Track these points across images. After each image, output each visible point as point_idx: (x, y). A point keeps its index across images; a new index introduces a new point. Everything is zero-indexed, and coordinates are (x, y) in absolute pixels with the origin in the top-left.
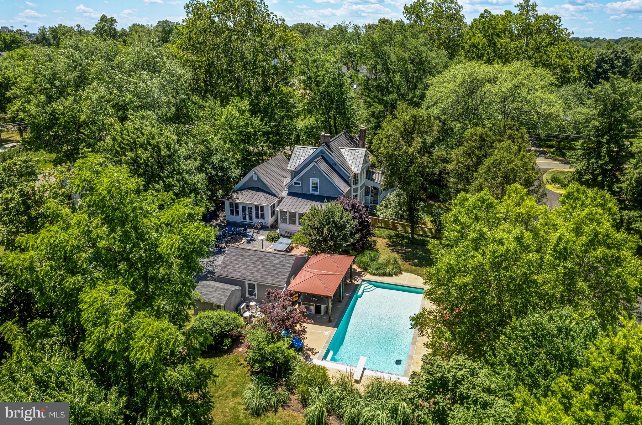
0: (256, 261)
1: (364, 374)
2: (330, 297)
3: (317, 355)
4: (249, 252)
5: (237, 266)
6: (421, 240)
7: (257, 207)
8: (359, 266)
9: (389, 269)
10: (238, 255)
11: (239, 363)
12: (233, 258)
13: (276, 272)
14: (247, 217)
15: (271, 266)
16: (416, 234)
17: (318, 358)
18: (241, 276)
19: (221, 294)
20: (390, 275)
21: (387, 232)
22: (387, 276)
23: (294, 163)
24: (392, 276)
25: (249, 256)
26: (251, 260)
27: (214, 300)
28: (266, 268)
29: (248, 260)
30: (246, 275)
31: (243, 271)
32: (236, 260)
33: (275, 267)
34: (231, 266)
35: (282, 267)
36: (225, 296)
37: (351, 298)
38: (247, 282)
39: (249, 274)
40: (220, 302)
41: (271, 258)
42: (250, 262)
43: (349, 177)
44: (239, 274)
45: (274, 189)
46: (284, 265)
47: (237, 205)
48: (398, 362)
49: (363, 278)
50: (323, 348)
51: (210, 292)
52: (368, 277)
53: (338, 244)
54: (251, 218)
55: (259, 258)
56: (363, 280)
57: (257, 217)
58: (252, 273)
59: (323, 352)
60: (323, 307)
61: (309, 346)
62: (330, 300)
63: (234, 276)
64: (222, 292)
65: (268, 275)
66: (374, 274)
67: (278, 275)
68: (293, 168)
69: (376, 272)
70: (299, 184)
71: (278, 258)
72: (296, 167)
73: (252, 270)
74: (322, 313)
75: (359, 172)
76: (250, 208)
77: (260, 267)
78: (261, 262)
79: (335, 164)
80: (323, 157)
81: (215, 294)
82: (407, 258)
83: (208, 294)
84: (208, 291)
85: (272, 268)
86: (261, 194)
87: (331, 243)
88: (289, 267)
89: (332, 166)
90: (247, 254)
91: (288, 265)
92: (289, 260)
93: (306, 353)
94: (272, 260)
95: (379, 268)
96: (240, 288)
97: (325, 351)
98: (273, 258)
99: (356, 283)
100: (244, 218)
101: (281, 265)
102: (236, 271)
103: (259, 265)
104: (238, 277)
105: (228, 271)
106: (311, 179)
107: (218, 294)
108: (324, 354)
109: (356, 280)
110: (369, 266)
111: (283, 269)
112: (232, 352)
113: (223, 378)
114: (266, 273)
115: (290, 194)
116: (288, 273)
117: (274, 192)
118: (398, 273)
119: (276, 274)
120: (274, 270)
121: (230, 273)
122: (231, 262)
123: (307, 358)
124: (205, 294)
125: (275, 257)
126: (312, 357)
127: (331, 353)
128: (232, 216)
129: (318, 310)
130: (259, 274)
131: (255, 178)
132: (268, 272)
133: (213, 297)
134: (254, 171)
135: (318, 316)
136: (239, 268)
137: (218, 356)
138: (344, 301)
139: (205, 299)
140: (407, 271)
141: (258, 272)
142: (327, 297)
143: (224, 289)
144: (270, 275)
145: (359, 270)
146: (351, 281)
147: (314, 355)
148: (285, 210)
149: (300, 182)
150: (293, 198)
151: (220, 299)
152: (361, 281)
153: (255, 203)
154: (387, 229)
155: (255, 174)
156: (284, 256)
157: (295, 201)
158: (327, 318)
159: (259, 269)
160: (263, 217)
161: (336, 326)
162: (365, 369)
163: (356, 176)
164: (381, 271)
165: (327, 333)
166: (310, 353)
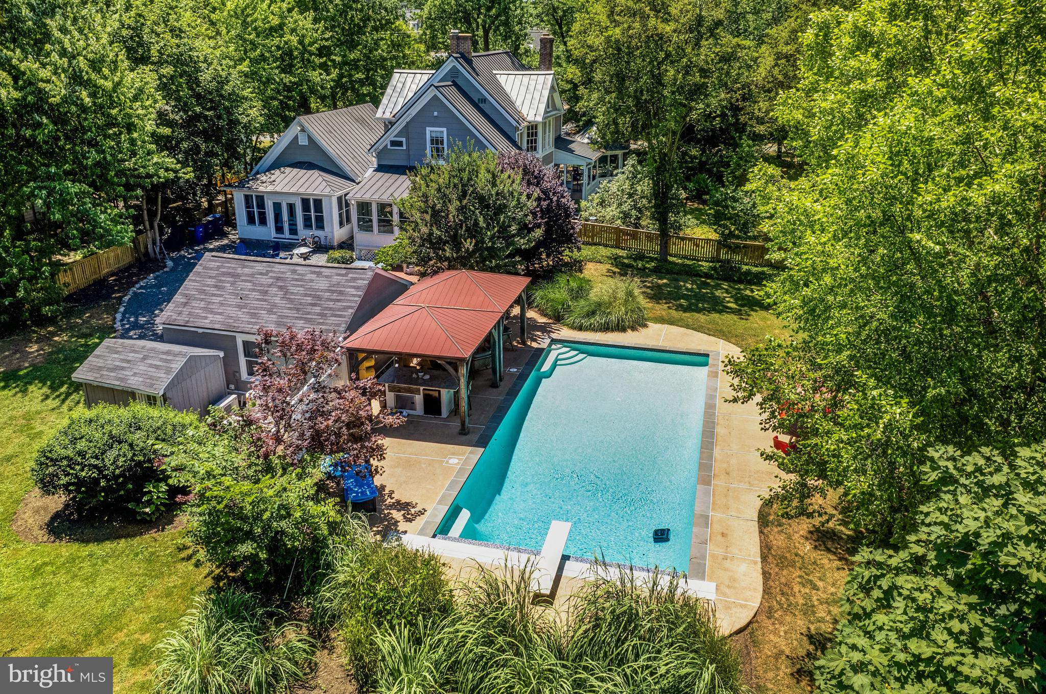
0: (270, 286)
1: (565, 573)
2: (462, 360)
3: (420, 522)
4: (252, 267)
5: (217, 300)
6: (683, 265)
7: (305, 202)
8: (543, 313)
9: (618, 313)
10: (224, 274)
11: (184, 554)
12: (210, 282)
13: (317, 309)
14: (286, 226)
15: (306, 295)
16: (671, 256)
17: (422, 532)
18: (223, 323)
19: (157, 367)
20: (620, 327)
21: (604, 252)
22: (612, 331)
23: (391, 105)
24: (623, 330)
25: (252, 275)
26: (255, 285)
27: (134, 382)
28: (291, 301)
29: (249, 285)
30: (237, 319)
31: (232, 311)
32: (216, 286)
33: (319, 298)
34: (202, 300)
35: (334, 296)
36: (168, 372)
37: (523, 377)
38: (240, 339)
39: (246, 318)
40: (151, 386)
41: (309, 277)
42: (253, 290)
43: (517, 129)
44: (219, 318)
45: (347, 165)
46: (341, 293)
47: (261, 200)
48: (661, 536)
49: (554, 336)
50: (440, 502)
51: (128, 361)
52: (565, 333)
53: (488, 249)
54: (294, 231)
55: (278, 279)
56: (554, 341)
57: (308, 225)
58: (253, 315)
59: (436, 512)
60: (446, 395)
61: (396, 496)
62: (463, 371)
63: (206, 323)
64: (161, 360)
65: (297, 318)
66: (580, 328)
67: (322, 315)
68: (388, 115)
69: (585, 322)
70: (400, 144)
71: (327, 277)
72: (394, 112)
73: (256, 308)
74: (445, 413)
75: (539, 119)
76: (291, 207)
77: (277, 300)
78: (281, 288)
79: (484, 100)
80: (455, 84)
81: (142, 368)
82: (657, 295)
83: (123, 368)
84: (122, 360)
85: (309, 300)
86: (316, 173)
87: (469, 245)
88: (354, 297)
89: (478, 104)
90: (247, 271)
91: (353, 291)
92: (354, 279)
93: (387, 518)
94: (312, 281)
95: (593, 313)
96: (222, 354)
97: (443, 510)
98: (314, 276)
99: (535, 345)
100: (279, 229)
101: (333, 292)
102: (212, 312)
103: (276, 295)
104: (217, 326)
105: (190, 314)
106: (428, 129)
107: (151, 366)
108: (439, 519)
109: (535, 340)
110: (568, 309)
111: (339, 301)
112: (171, 522)
113: (120, 602)
114: (293, 313)
115: (381, 168)
116: (351, 311)
117: (347, 170)
118: (639, 323)
119: (319, 314)
120: (315, 305)
121: (198, 316)
122: (202, 292)
123: (389, 530)
124: (116, 369)
125: (319, 274)
126: (402, 526)
127: (465, 516)
128: (252, 228)
129: (432, 405)
130: (274, 317)
131: (303, 141)
132: (298, 310)
133: (135, 374)
134: (301, 125)
135: (432, 420)
136: (222, 304)
137: (126, 536)
138: (504, 386)
139: (111, 380)
140: (661, 320)
141: (270, 312)
142: (455, 363)
143: (168, 353)
144: (300, 319)
145: (542, 320)
146: (524, 343)
147: (410, 520)
148: (367, 197)
149: (404, 140)
150: (387, 175)
151: (151, 378)
152: (548, 341)
153: (302, 190)
154: (606, 246)
155: (303, 130)
156: (344, 272)
157: (391, 181)
158: (456, 424)
159: (275, 305)
160: (320, 225)
161: (483, 442)
162: (565, 558)
163: (532, 129)
164: (597, 319)
165: (454, 461)
166: (397, 515)
